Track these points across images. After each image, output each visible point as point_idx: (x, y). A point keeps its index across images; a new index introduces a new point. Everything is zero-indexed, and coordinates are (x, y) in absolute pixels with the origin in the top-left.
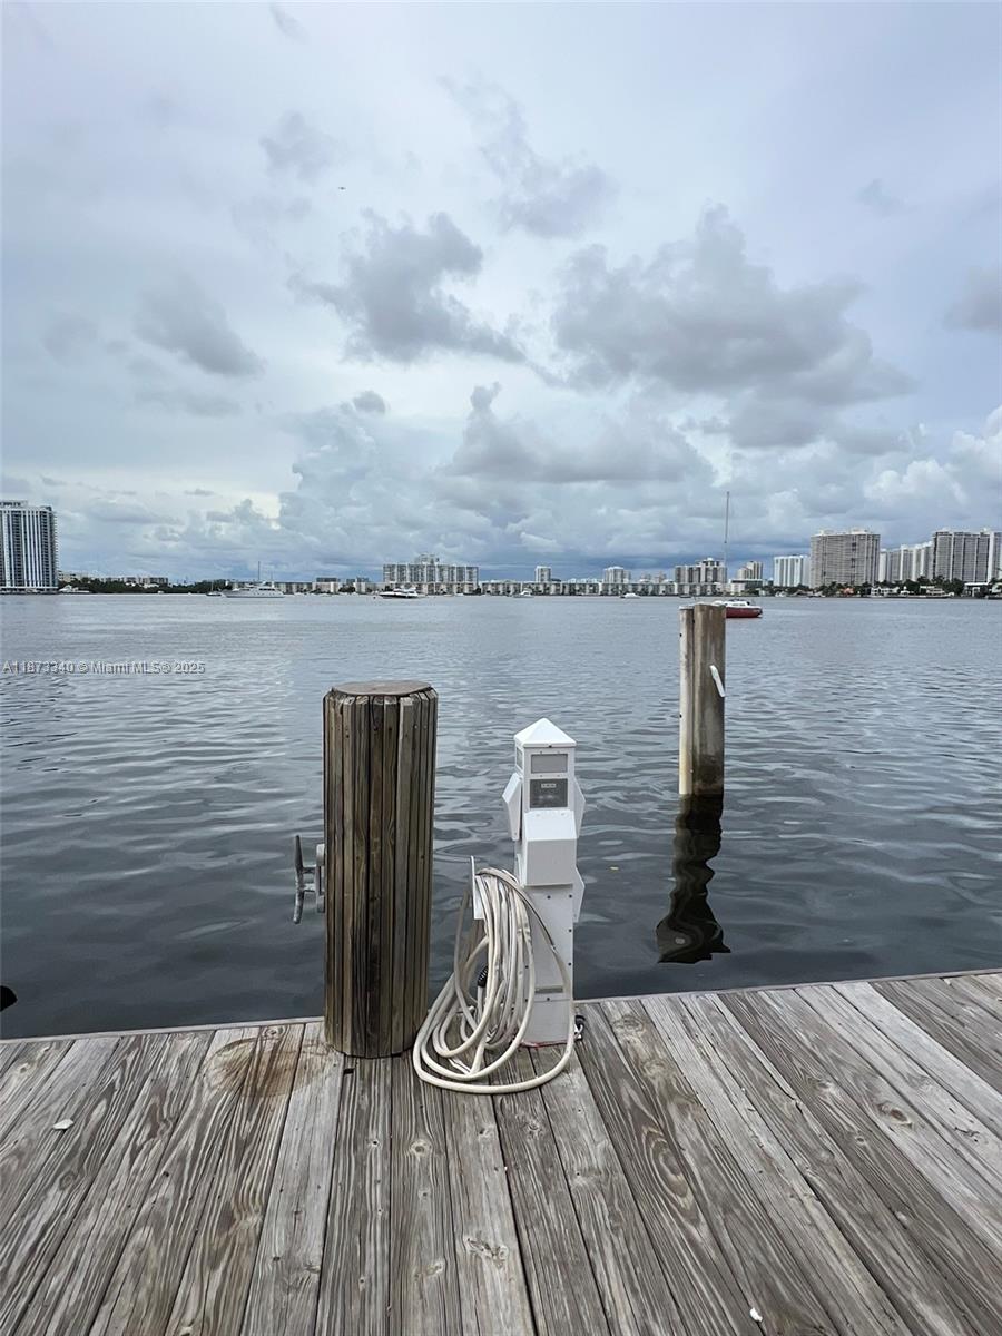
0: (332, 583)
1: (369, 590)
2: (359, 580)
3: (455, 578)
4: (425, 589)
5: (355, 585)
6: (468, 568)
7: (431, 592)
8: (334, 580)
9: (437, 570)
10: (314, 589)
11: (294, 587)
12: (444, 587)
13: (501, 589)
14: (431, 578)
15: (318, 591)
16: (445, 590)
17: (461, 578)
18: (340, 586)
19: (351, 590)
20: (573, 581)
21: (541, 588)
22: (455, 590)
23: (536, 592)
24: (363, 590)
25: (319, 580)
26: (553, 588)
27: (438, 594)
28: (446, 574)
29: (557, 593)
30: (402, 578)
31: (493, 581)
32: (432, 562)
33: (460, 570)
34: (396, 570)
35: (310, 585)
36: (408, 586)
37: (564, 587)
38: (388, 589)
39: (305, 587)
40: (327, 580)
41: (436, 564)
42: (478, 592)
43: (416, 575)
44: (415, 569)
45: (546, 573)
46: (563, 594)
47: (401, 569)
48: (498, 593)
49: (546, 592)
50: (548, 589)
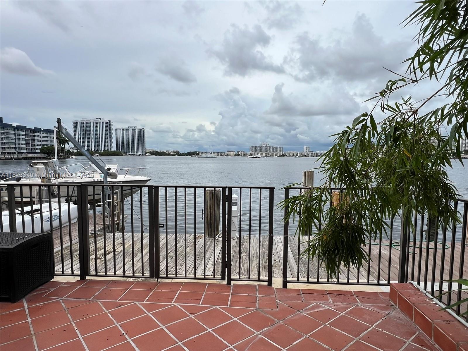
0: (232, 153)
1: (244, 155)
2: (241, 152)
3: (275, 150)
4: (264, 154)
5: (240, 153)
6: (279, 147)
7: (266, 156)
8: (233, 151)
9: (268, 148)
10: (226, 154)
11: (219, 154)
12: (270, 154)
13: (291, 154)
14: (266, 151)
15: (227, 155)
16: (271, 155)
17: (277, 151)
18: (235, 153)
19: (238, 155)
20: (318, 152)
21: (306, 154)
22: (275, 155)
23: (304, 156)
24: (243, 155)
25: (228, 151)
26: (310, 155)
27: (268, 156)
28: (271, 149)
29: (312, 156)
30: (256, 151)
31: (288, 152)
32: (267, 145)
33: (277, 148)
34: (254, 148)
35: (225, 153)
36: (258, 154)
37: (314, 154)
38: (251, 155)
39: (223, 154)
40: (230, 151)
41: (268, 146)
42: (283, 156)
43: (261, 150)
44: (261, 148)
45: (308, 149)
46: (314, 156)
47: (256, 147)
48: (290, 156)
49: (308, 156)
50: (308, 155)
